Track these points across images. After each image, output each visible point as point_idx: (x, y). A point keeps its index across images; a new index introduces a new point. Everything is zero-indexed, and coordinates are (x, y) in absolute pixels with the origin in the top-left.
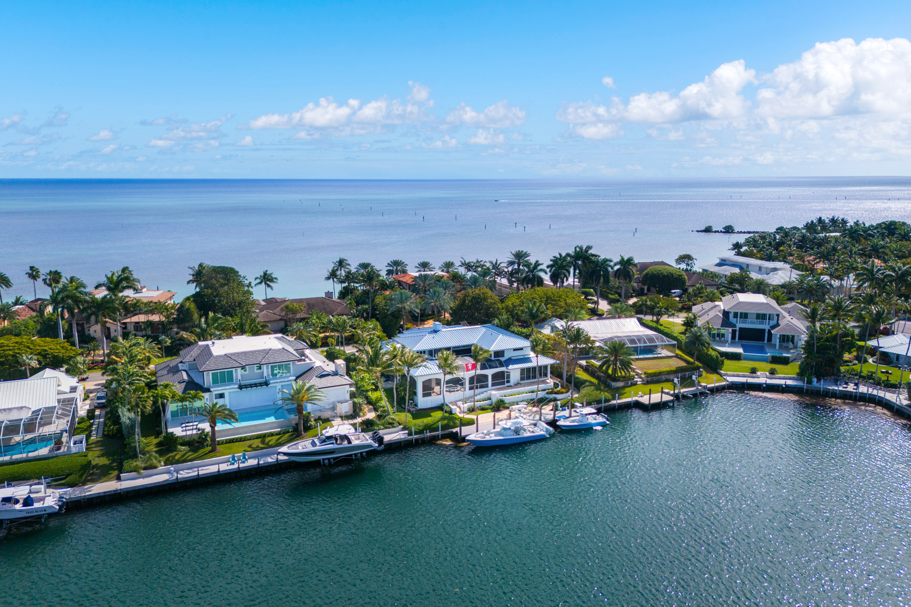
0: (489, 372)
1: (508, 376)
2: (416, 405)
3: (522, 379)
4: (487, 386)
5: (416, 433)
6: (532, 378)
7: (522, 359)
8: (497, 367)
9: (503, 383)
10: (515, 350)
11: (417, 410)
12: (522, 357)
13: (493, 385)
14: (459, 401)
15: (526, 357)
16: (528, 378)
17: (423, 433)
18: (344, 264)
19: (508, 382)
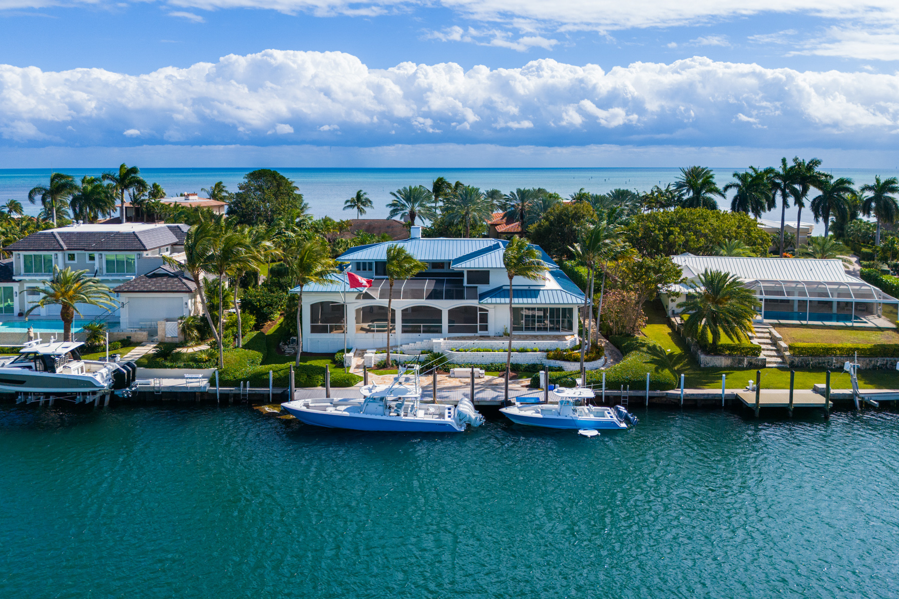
0: (445, 306)
1: (484, 318)
3: (516, 327)
4: (437, 330)
8: (463, 299)
9: (473, 329)
15: (532, 288)
16: (530, 327)
17: (239, 386)
19: (485, 328)
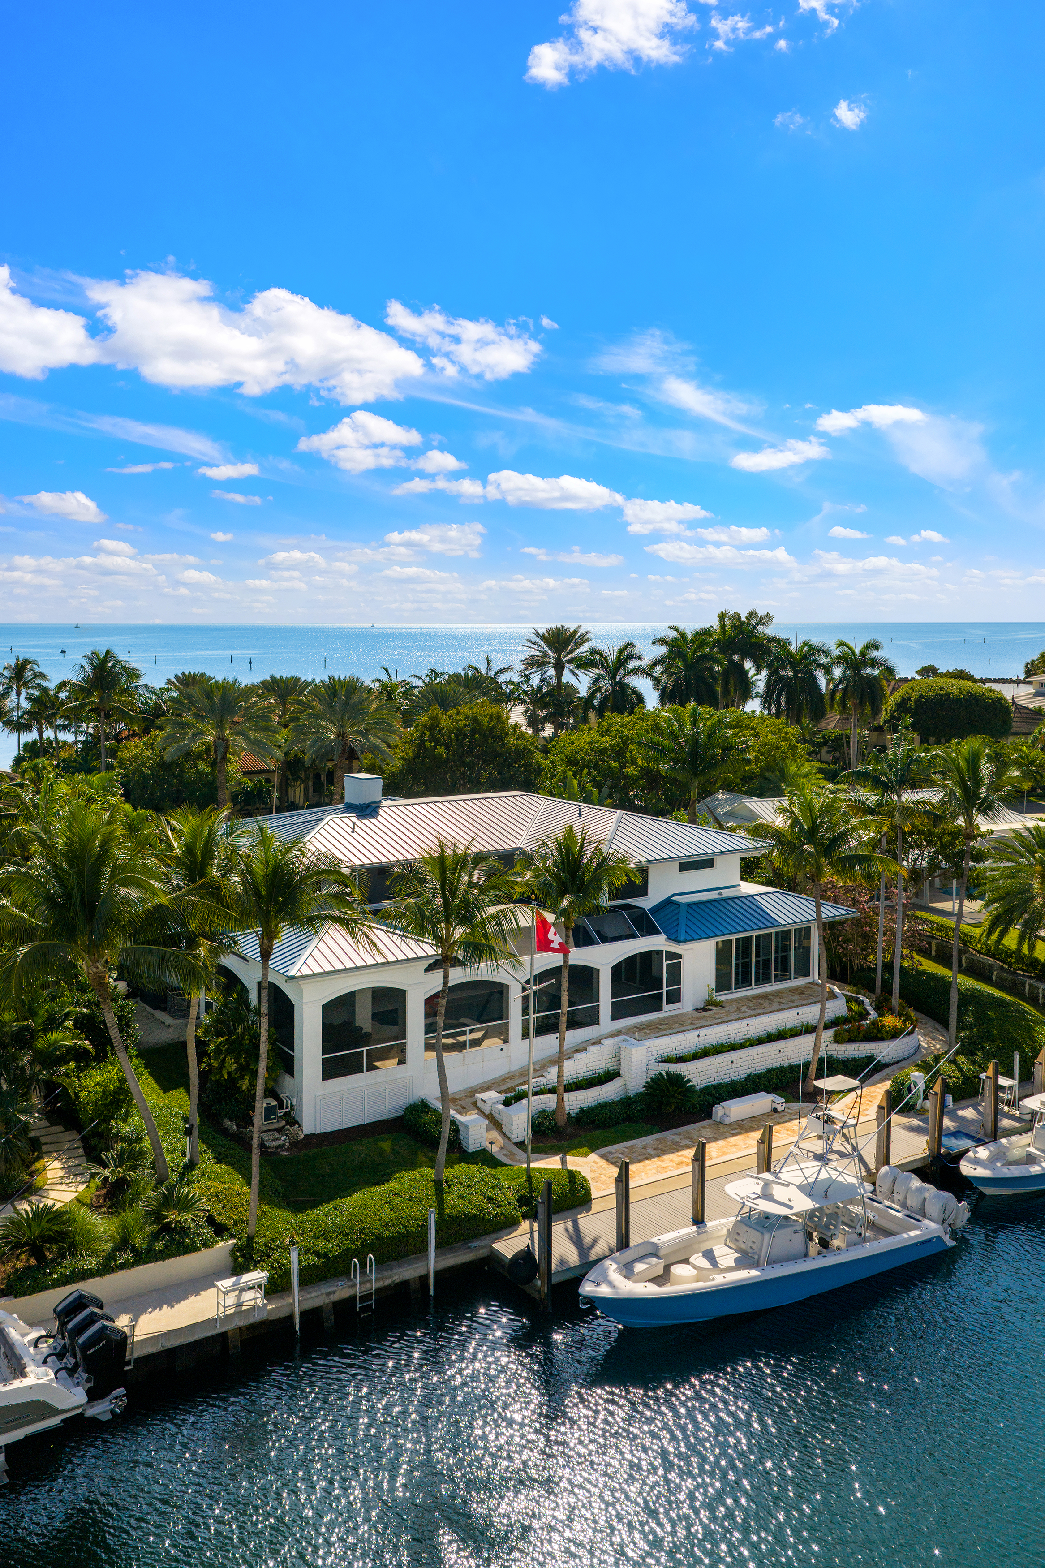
0: (605, 957)
1: (675, 973)
2: (292, 1121)
3: (722, 984)
4: (592, 1019)
5: (309, 1277)
6: (758, 982)
7: (717, 901)
8: (632, 936)
9: (655, 1004)
10: (687, 866)
11: (295, 1144)
12: (713, 895)
13: (616, 1015)
14: (487, 1088)
15: (727, 893)
16: (744, 981)
17: (348, 1275)
18: (28, 674)
19: (674, 997)
